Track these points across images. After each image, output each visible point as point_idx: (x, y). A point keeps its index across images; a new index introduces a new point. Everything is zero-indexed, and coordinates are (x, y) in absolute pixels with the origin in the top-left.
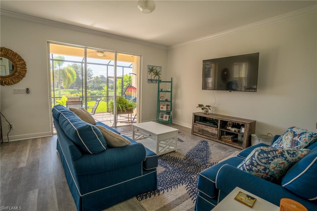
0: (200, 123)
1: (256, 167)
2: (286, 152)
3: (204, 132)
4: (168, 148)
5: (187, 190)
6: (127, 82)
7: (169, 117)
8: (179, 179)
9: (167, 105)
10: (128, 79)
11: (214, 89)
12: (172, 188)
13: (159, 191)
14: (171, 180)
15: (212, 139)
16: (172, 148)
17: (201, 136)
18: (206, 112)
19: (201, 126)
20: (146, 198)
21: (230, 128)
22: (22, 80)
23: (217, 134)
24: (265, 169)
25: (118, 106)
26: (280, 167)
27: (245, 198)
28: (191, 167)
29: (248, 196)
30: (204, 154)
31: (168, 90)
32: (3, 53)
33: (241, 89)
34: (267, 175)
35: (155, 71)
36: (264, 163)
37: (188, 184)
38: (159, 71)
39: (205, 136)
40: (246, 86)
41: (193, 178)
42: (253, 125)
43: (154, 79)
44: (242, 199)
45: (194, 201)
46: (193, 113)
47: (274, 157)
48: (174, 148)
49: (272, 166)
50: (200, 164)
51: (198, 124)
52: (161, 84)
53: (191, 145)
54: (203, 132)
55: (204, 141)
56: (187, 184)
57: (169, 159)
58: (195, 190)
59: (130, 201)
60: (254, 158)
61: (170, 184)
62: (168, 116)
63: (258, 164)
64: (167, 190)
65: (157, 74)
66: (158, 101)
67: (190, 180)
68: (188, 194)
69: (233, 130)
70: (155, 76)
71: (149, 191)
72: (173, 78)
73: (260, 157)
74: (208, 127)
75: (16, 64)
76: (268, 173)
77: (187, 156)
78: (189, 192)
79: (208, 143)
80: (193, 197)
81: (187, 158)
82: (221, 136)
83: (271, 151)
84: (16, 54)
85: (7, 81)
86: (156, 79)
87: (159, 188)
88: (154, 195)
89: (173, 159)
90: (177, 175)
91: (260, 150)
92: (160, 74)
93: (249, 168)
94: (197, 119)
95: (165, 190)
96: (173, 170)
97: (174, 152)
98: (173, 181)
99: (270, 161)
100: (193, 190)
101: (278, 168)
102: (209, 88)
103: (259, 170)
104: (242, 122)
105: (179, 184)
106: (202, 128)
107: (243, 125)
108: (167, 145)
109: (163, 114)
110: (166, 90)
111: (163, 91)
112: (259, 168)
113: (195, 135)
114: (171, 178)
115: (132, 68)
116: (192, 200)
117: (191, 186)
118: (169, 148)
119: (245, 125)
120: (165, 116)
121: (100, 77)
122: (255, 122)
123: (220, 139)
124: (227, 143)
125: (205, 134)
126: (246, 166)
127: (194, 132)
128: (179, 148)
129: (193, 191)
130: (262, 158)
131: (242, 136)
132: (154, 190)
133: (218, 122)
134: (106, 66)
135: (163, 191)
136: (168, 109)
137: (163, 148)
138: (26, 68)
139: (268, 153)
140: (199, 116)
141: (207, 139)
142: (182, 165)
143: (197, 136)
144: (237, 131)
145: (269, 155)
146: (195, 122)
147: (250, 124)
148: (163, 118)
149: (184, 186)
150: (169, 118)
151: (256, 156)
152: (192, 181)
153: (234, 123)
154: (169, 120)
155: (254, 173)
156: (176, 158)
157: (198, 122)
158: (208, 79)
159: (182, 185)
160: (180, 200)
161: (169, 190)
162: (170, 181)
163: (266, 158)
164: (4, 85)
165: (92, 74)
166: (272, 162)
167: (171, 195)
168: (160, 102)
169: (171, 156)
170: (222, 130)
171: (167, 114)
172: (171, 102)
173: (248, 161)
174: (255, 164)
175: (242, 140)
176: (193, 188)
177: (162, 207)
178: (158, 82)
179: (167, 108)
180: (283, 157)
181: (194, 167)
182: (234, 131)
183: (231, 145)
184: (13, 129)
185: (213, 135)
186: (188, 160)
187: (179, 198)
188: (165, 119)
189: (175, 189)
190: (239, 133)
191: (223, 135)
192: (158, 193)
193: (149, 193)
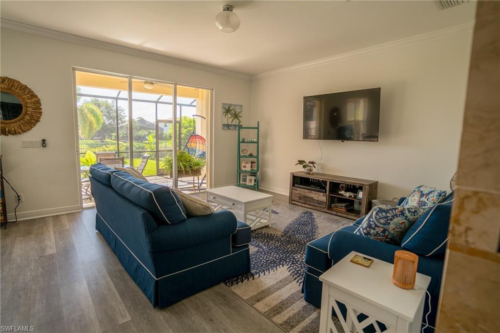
0: (301, 186)
1: (374, 229)
2: (406, 210)
3: (307, 199)
4: (259, 222)
5: (289, 271)
6: (186, 128)
7: (255, 180)
8: (277, 260)
9: (252, 162)
10: (187, 124)
11: (319, 138)
12: (269, 270)
13: (253, 275)
14: (267, 261)
15: (319, 209)
16: (264, 221)
17: (303, 205)
18: (309, 172)
19: (303, 191)
20: (237, 284)
21: (343, 192)
22: (36, 127)
23: (325, 201)
24: (384, 231)
25: (179, 164)
26: (401, 228)
27: (362, 260)
28: (292, 245)
29: (365, 258)
30: (309, 228)
31: (252, 140)
32: (5, 86)
33: (358, 137)
34: (387, 238)
35: (233, 112)
36: (383, 224)
37: (291, 265)
38: (240, 112)
39: (309, 204)
40: (365, 133)
41: (296, 258)
42: (373, 188)
43: (233, 124)
44: (358, 261)
45: (300, 283)
46: (291, 173)
47: (393, 217)
48: (266, 221)
49: (392, 226)
50: (304, 241)
51: (298, 189)
52: (242, 131)
53: (290, 218)
54: (305, 200)
55: (307, 212)
56: (289, 265)
57: (261, 236)
58: (299, 272)
59: (216, 288)
60: (371, 219)
61: (266, 267)
62: (253, 178)
63: (376, 226)
64: (263, 273)
65: (236, 116)
66: (238, 157)
67: (292, 261)
68: (292, 276)
69: (347, 195)
70: (233, 120)
71: (240, 276)
72: (259, 123)
73: (378, 217)
74: (313, 192)
75: (26, 103)
76: (388, 235)
77: (286, 232)
78: (293, 274)
79: (314, 214)
80: (297, 279)
81: (285, 234)
82: (331, 204)
83: (390, 209)
84: (26, 87)
85: (13, 129)
86: (235, 124)
87: (253, 271)
88: (247, 280)
89: (266, 236)
90: (275, 256)
91: (378, 209)
92: (241, 117)
93: (366, 232)
94: (297, 182)
95: (261, 273)
96: (269, 250)
97: (267, 227)
98: (269, 263)
99: (389, 221)
100: (298, 271)
101: (398, 229)
102: (311, 136)
103: (377, 232)
104: (359, 184)
105: (279, 265)
106: (303, 194)
107: (361, 188)
108: (257, 218)
109: (246, 176)
110: (250, 140)
111: (246, 141)
112: (377, 230)
113: (295, 204)
114: (267, 259)
115: (195, 106)
116: (297, 282)
117: (294, 267)
118: (261, 221)
119: (364, 187)
120: (248, 178)
121: (138, 121)
122: (376, 183)
123: (330, 208)
124: (339, 214)
125: (308, 203)
126: (363, 229)
127: (292, 200)
128: (273, 222)
129: (298, 273)
130: (381, 218)
131: (360, 204)
132: (246, 274)
133: (326, 185)
134: (155, 104)
135: (258, 275)
136: (253, 169)
137: (252, 222)
138: (41, 109)
139: (387, 211)
140: (299, 177)
141: (311, 209)
142: (280, 243)
143: (297, 205)
144: (353, 196)
145: (388, 215)
146: (293, 185)
147: (370, 185)
148: (246, 181)
149: (286, 267)
150: (255, 182)
151: (374, 217)
152: (295, 261)
153: (348, 185)
154: (255, 184)
155: (372, 238)
156: (271, 234)
157: (298, 185)
158: (310, 122)
159: (283, 266)
160: (281, 284)
161: (267, 273)
162: (266, 263)
163: (385, 217)
164: (8, 135)
165: (123, 115)
166: (392, 222)
167: (269, 279)
168: (241, 158)
169: (263, 232)
170: (332, 196)
171: (252, 176)
172: (257, 157)
173: (365, 223)
174: (373, 226)
175: (359, 209)
176: (297, 270)
177: (260, 291)
178: (237, 128)
179: (252, 167)
180: (404, 216)
181: (297, 245)
182: (349, 197)
183: (344, 215)
184: (22, 202)
185: (320, 203)
186: (287, 237)
187: (281, 281)
188: (249, 183)
189: (274, 271)
190: (356, 198)
191: (334, 203)
192: (252, 277)
193: (240, 277)
